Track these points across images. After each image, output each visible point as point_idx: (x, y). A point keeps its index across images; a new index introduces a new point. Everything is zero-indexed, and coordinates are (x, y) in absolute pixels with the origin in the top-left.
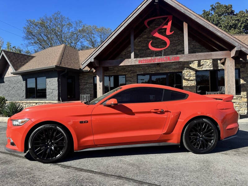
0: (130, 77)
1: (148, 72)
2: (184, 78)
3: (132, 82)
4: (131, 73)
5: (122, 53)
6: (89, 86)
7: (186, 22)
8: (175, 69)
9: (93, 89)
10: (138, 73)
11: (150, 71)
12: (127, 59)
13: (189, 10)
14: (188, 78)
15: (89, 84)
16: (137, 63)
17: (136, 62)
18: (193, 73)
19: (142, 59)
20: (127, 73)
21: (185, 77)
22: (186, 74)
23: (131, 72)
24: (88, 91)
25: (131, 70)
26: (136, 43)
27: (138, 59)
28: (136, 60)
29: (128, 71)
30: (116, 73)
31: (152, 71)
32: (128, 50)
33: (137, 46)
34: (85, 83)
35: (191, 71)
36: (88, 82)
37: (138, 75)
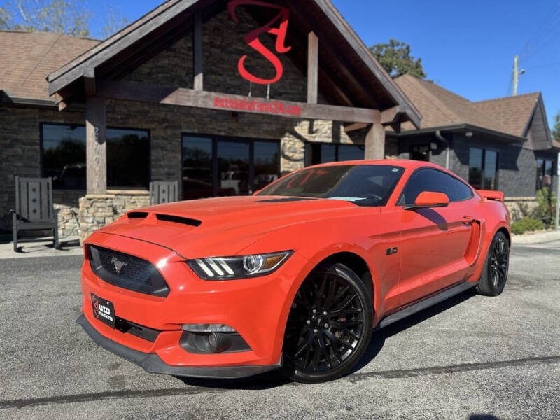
0: (164, 138)
1: (209, 131)
2: (283, 153)
3: (167, 150)
4: (167, 127)
5: (140, 68)
6: (23, 150)
7: (316, 34)
8: (267, 132)
9: (39, 160)
10: (184, 130)
11: (213, 128)
12: (185, 90)
13: (334, 9)
14: (291, 155)
15: (25, 144)
16: (211, 105)
17: (206, 100)
18: (299, 145)
19: (222, 96)
20: (153, 126)
21: (286, 153)
22: (288, 146)
23: (166, 124)
24: (18, 167)
25: (165, 120)
26: (182, 51)
27: (213, 95)
28: (206, 97)
29: (158, 122)
30: (120, 121)
31: (220, 131)
32: (159, 64)
33: (183, 59)
34: (8, 141)
35: (296, 140)
36: (19, 137)
37: (184, 134)
